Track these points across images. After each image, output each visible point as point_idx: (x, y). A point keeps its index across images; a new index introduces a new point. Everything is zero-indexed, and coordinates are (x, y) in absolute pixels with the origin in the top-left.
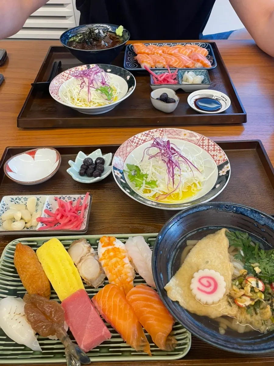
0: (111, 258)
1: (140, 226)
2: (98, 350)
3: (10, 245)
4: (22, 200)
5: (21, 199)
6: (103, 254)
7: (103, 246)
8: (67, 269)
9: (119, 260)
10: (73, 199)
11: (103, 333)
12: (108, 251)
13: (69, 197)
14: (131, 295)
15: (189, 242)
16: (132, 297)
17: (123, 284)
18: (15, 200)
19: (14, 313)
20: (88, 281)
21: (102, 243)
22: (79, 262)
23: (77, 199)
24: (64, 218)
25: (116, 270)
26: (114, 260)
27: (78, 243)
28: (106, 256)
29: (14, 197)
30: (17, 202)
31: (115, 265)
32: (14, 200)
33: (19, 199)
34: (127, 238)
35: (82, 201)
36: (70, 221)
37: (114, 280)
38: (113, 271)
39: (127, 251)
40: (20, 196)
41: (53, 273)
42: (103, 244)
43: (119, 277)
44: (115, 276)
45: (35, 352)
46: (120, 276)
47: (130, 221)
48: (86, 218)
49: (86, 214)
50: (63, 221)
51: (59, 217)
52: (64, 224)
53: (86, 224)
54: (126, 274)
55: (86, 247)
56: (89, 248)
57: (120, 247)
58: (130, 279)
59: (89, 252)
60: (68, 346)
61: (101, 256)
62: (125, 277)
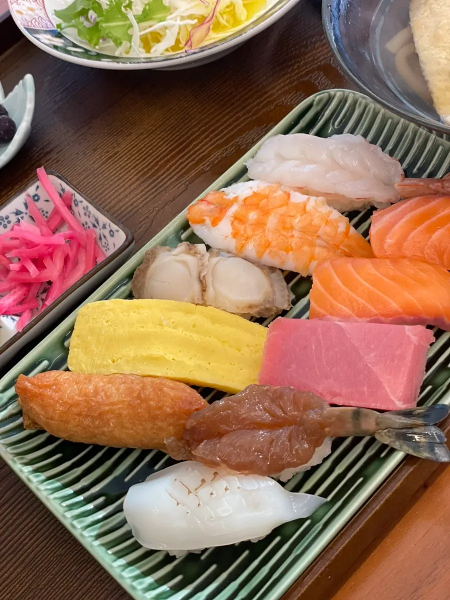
0: (260, 224)
1: (227, 150)
2: (429, 388)
6: (235, 235)
7: (215, 223)
8: (194, 326)
9: (282, 210)
10: (13, 219)
11: (414, 339)
12: (238, 219)
14: (382, 240)
16: (389, 241)
17: (338, 247)
19: (190, 492)
20: (262, 307)
21: (202, 222)
22: (204, 290)
23: (23, 209)
24: (47, 262)
25: (296, 234)
26: (272, 221)
27: (153, 266)
28: (245, 230)
31: (285, 226)
34: (244, 170)
35: (41, 204)
36: (66, 259)
37: (312, 258)
38: (294, 242)
39: (280, 184)
41: (173, 359)
42: (208, 221)
43: (319, 242)
44: (306, 248)
45: (314, 519)
46: (319, 237)
47: (193, 160)
48: (97, 220)
49: (88, 214)
50: (53, 270)
51: (32, 269)
52: (60, 275)
53: (114, 227)
54: (327, 223)
55: (182, 252)
56: (190, 249)
57: (255, 190)
58: (343, 223)
59: (203, 256)
60: (377, 424)
61: (232, 244)
62: (328, 229)
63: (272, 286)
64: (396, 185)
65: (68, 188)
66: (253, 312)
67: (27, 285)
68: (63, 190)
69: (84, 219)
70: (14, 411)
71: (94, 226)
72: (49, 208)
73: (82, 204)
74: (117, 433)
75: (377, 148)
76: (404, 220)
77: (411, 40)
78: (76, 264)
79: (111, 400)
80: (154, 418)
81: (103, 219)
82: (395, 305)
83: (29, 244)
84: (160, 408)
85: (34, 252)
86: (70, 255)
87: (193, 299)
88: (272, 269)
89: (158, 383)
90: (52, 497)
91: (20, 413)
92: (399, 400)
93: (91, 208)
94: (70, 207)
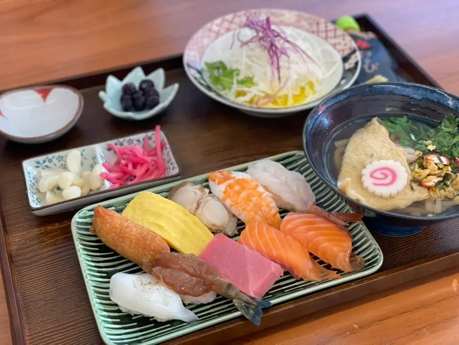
0: (238, 193)
3: (76, 218)
4: (55, 161)
5: (51, 160)
6: (225, 192)
7: (219, 183)
8: (184, 221)
9: (251, 191)
10: (135, 142)
11: (273, 269)
12: (230, 186)
13: (130, 140)
14: (286, 224)
15: (337, 144)
16: (289, 226)
17: (267, 219)
18: (43, 163)
19: (142, 284)
21: (214, 181)
22: (197, 208)
23: (142, 140)
24: (139, 167)
25: (252, 205)
26: (244, 194)
28: (230, 192)
29: (41, 159)
30: (47, 166)
31: (248, 199)
32: (40, 164)
33: (49, 161)
35: (151, 142)
36: (147, 171)
38: (249, 208)
39: (257, 180)
40: (50, 156)
41: (168, 230)
42: (217, 182)
43: (260, 213)
44: (252, 213)
46: (261, 211)
48: (170, 160)
49: (168, 155)
50: (139, 172)
51: (130, 167)
52: (141, 175)
53: (176, 166)
54: (268, 206)
55: (197, 188)
56: (201, 189)
57: (244, 177)
58: (275, 210)
59: (205, 194)
60: (236, 295)
61: (221, 195)
62: (267, 210)
63: (229, 222)
64: (308, 206)
65: (166, 140)
66: (214, 228)
67: (125, 173)
68: (163, 140)
69: (165, 157)
70: (88, 222)
71: (168, 162)
72: (153, 145)
73: (168, 150)
74: (126, 248)
75: (309, 185)
76: (301, 220)
77: (346, 146)
78: (151, 174)
79: (131, 233)
80: (145, 249)
81: (173, 160)
82: (274, 253)
83: (135, 155)
84: (149, 245)
85: (135, 159)
86: (151, 170)
87: (191, 210)
88: (234, 216)
89: (154, 236)
90: (84, 262)
91: (91, 224)
92: (253, 291)
93: (171, 153)
94: (162, 149)
